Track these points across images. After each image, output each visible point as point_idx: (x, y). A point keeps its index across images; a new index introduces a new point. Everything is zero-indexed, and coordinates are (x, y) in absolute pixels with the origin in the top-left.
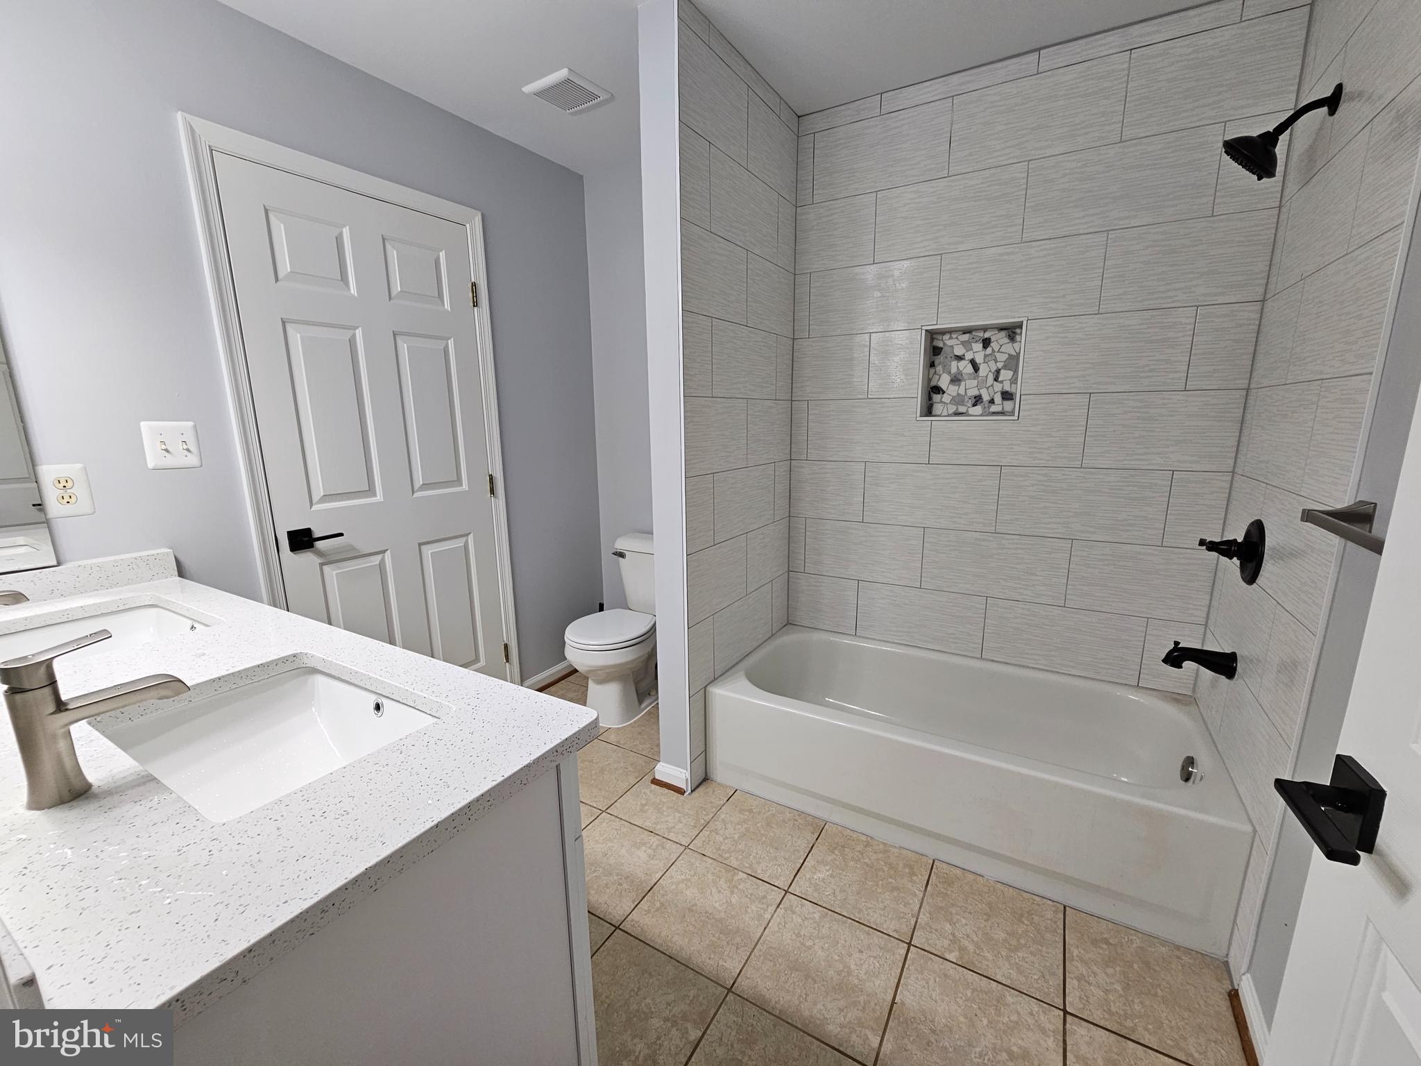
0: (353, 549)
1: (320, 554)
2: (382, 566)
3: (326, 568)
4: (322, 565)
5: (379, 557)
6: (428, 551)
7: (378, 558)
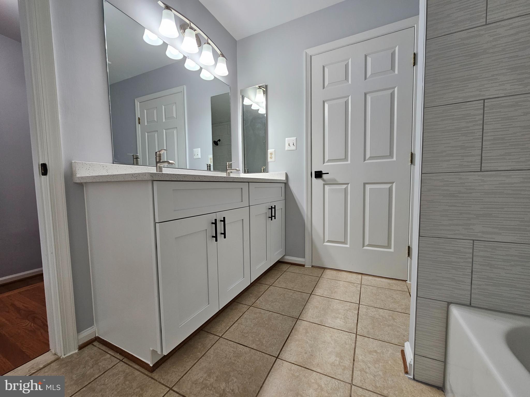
0: (335, 180)
1: (324, 180)
2: (346, 190)
3: (326, 186)
4: (324, 185)
5: (346, 186)
6: (368, 187)
7: (344, 186)
